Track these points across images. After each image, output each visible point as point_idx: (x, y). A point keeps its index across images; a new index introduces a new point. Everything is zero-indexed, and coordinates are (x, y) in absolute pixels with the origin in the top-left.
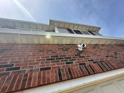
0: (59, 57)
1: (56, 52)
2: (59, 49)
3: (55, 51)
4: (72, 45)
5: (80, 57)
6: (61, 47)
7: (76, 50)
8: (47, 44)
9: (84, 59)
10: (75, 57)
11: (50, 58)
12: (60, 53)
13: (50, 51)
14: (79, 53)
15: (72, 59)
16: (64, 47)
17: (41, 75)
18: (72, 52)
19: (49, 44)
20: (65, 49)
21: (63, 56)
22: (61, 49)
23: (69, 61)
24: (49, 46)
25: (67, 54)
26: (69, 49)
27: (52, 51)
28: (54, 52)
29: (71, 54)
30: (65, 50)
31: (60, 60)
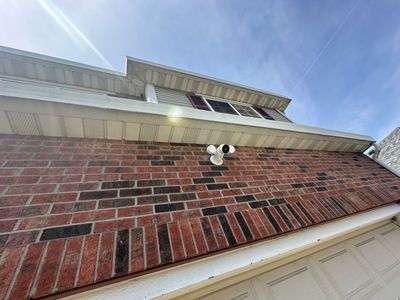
0: (136, 187)
1: (127, 170)
3: (124, 163)
4: (193, 145)
5: (210, 187)
6: (150, 152)
7: (201, 163)
9: (225, 193)
10: (194, 188)
11: (99, 189)
12: (140, 171)
14: (211, 174)
15: (182, 192)
16: (162, 153)
18: (185, 169)
21: (151, 183)
22: (149, 158)
23: (169, 202)
25: (168, 176)
26: (178, 158)
28: (118, 170)
29: (182, 175)
30: (162, 163)
31: (135, 198)
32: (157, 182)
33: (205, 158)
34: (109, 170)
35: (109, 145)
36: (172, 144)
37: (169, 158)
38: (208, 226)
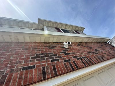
0: (45, 55)
1: (42, 50)
2: (45, 47)
3: (41, 48)
4: (59, 42)
6: (48, 45)
9: (69, 56)
12: (46, 50)
15: (58, 56)
17: (22, 75)
20: (52, 46)
21: (49, 54)
22: (48, 47)
23: (55, 59)
25: (54, 51)
26: (56, 46)
27: (38, 49)
28: (40, 50)
29: (57, 51)
30: (51, 48)
31: (45, 58)
32: (51, 53)
33: (63, 46)
34: (37, 51)
35: (37, 43)
36: (53, 42)
37: (53, 46)
38: (66, 65)
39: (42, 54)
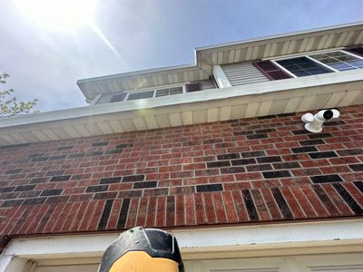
0: (241, 158)
2: (236, 134)
3: (226, 140)
4: (280, 115)
5: (314, 156)
6: (243, 128)
7: (295, 132)
8: (203, 124)
9: (333, 162)
10: (294, 157)
11: (217, 160)
13: (212, 141)
14: (310, 143)
15: (284, 161)
16: (254, 127)
18: (280, 140)
19: (206, 124)
21: (252, 154)
22: (244, 133)
23: (274, 170)
24: (208, 128)
25: (266, 147)
26: (270, 131)
27: (218, 141)
30: (256, 137)
31: (245, 166)
32: (257, 154)
33: (299, 127)
34: (218, 146)
36: (260, 118)
37: (261, 131)
38: (322, 193)
39: (233, 156)
